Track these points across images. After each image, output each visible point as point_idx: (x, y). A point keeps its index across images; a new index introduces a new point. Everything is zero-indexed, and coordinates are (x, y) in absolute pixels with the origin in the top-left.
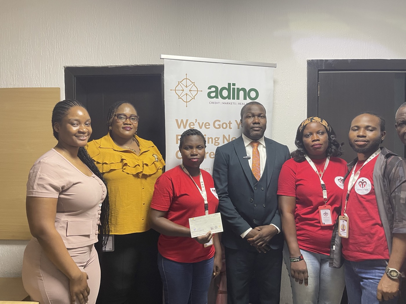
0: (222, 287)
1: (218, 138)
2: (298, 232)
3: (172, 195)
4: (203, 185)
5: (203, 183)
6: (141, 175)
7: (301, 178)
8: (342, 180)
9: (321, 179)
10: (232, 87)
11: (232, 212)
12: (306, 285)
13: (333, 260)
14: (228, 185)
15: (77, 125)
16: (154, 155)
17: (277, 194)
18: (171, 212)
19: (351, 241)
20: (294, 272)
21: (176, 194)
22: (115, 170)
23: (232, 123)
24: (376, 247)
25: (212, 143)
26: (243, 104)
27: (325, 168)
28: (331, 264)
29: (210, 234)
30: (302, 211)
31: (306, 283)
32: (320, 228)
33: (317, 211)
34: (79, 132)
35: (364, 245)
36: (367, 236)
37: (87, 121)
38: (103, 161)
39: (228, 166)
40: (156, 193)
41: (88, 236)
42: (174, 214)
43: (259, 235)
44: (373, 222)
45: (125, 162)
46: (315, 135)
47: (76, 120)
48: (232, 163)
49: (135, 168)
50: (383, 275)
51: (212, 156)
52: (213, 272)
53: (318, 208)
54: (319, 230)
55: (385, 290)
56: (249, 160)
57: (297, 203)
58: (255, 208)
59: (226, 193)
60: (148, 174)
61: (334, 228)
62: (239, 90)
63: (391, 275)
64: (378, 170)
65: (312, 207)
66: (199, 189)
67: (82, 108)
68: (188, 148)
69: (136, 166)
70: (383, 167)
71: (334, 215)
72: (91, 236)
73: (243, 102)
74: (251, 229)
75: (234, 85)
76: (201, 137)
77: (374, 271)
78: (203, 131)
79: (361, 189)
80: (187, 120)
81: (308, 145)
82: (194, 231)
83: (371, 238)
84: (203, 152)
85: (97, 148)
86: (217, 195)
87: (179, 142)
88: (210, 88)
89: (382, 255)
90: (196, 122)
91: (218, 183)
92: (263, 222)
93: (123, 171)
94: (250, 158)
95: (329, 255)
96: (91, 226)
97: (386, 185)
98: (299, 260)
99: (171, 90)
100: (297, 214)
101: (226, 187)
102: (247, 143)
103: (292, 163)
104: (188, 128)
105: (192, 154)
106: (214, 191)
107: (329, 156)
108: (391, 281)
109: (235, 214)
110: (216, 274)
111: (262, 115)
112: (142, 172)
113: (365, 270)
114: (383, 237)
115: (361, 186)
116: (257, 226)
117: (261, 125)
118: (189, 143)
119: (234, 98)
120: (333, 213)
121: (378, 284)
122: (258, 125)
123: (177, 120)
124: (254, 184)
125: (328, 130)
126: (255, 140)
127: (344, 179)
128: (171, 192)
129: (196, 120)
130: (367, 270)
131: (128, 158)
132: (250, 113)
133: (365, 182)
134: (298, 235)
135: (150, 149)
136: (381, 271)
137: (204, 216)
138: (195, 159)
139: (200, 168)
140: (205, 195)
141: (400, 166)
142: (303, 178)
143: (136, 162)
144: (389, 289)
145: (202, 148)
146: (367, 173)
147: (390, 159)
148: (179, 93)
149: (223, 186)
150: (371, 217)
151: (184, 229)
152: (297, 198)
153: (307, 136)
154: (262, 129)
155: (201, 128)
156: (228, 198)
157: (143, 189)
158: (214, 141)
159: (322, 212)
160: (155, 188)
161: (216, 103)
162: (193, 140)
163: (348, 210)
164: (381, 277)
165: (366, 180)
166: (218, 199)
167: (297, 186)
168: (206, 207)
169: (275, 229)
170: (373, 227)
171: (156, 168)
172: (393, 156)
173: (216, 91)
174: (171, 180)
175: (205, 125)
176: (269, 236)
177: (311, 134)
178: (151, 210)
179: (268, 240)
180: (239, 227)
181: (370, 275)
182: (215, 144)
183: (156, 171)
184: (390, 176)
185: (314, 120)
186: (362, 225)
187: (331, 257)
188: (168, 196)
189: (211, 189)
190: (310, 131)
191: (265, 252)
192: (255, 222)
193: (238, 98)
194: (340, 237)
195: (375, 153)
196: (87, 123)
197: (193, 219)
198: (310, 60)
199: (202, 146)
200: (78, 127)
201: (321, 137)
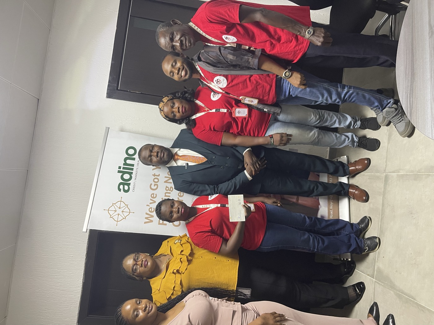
0: (294, 199)
1: (167, 187)
2: (251, 135)
3: (209, 234)
4: (205, 206)
5: (204, 205)
6: (189, 258)
7: (209, 126)
9: (210, 111)
10: (121, 170)
11: (230, 184)
12: (292, 136)
13: (275, 112)
14: (208, 185)
15: (138, 312)
16: (175, 243)
17: (220, 145)
18: (224, 236)
19: (261, 97)
20: (281, 143)
21: (209, 230)
22: (181, 280)
23: (155, 174)
24: (267, 82)
25: (170, 193)
26: (138, 162)
27: (203, 105)
28: (278, 114)
29: (244, 206)
30: (235, 129)
31: (291, 135)
32: (249, 118)
33: (236, 118)
34: (145, 311)
35: (265, 90)
36: (258, 87)
37: (136, 302)
38: (172, 290)
39: (192, 183)
40: (206, 247)
41: (234, 312)
42: (226, 234)
43: (251, 165)
44: (248, 80)
45: (175, 271)
47: (134, 312)
48: (190, 179)
49: (183, 262)
50: (287, 81)
51: (182, 194)
52: (277, 206)
53: (234, 118)
54: (251, 119)
55: (299, 83)
56: (189, 165)
57: (228, 132)
58: (229, 166)
59: (214, 187)
60: (190, 251)
61: (250, 108)
62: (125, 164)
63: (288, 76)
64: (209, 69)
65: (232, 122)
66: (208, 210)
67: (124, 305)
68: (172, 215)
69: (181, 261)
70: (207, 65)
71: (241, 106)
72: (234, 310)
73: (136, 162)
74: (245, 171)
75: (120, 168)
76: (164, 203)
77: (284, 87)
78: (158, 200)
79: (222, 83)
80: (147, 214)
81: (182, 116)
82: (240, 218)
83: (260, 84)
84: (177, 203)
85: (160, 293)
86: (215, 195)
87: (165, 222)
88: (120, 190)
89: (273, 79)
90: (149, 206)
91: (205, 193)
92: (242, 161)
93: (183, 273)
94: (187, 164)
95: (271, 115)
96: (226, 308)
97: (221, 66)
98: (272, 139)
99: (117, 225)
100: (237, 133)
101: (209, 187)
102: (174, 164)
103: (195, 131)
104: (154, 214)
105: (177, 212)
106: (211, 197)
107: (193, 100)
108: (292, 77)
109: (232, 181)
110: (279, 204)
111: (151, 149)
112: (187, 257)
113: (283, 92)
114: (259, 76)
115: (220, 83)
116: (244, 166)
117: (159, 151)
118: (168, 213)
119: (132, 169)
120: (239, 107)
121: (294, 86)
122: (159, 153)
123: (145, 223)
124: (209, 164)
125: (172, 98)
126: (172, 157)
127: (214, 92)
128: (207, 234)
129: (147, 205)
130: (283, 91)
131: (174, 267)
132: (148, 158)
133: (217, 80)
134: (254, 136)
135: (169, 246)
136: (285, 82)
137: (229, 208)
138: (182, 210)
139: (190, 207)
140: (213, 205)
141: (209, 53)
143: (178, 260)
144: (298, 80)
145: (173, 203)
146: (211, 77)
147: (202, 59)
148: (120, 218)
149: (208, 189)
150: (244, 81)
151: (238, 227)
152: (225, 131)
153: (175, 116)
154: (163, 151)
155: (155, 202)
156: (219, 186)
157: (202, 257)
158: (168, 191)
159: (237, 115)
160: (202, 248)
161: (134, 186)
162: (165, 209)
163: (238, 95)
164: (289, 82)
165: (216, 79)
166: (218, 194)
167: (214, 130)
168: (223, 206)
169: (247, 152)
170: (251, 81)
171: (186, 243)
172: (200, 56)
173: (124, 184)
174: (197, 233)
175: (153, 198)
176: (253, 157)
177: (173, 112)
178: (219, 253)
179: (256, 159)
180: (243, 181)
181: (287, 90)
182: (172, 191)
183: (189, 244)
184: (215, 62)
185: (161, 108)
186: (250, 88)
187: (273, 113)
188: (210, 237)
189: (210, 199)
190: (170, 113)
191: (266, 162)
192: (240, 167)
193: (133, 165)
194: (258, 104)
195: (195, 66)
196: (138, 302)
197: (231, 218)
198: (107, 96)
199: (171, 203)
200: (140, 311)
201: (177, 105)
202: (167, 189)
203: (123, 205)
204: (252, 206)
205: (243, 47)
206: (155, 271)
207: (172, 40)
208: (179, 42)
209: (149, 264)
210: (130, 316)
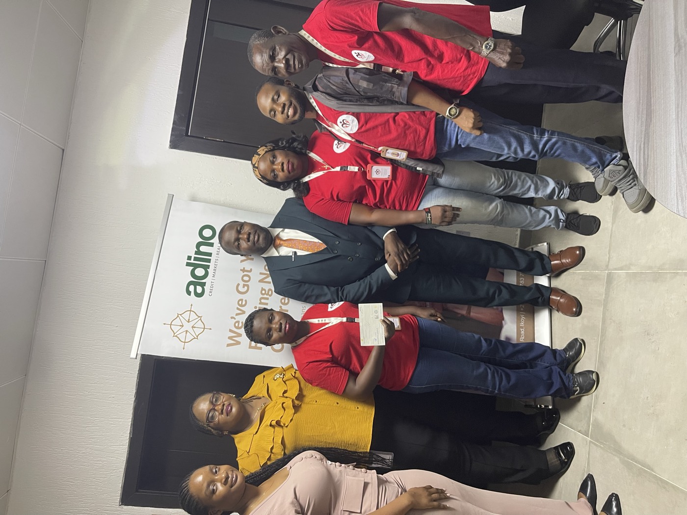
0: (463, 311)
1: (263, 289)
2: (397, 208)
3: (329, 363)
4: (322, 320)
5: (320, 319)
6: (297, 402)
8: (339, 144)
9: (333, 170)
10: (192, 261)
11: (363, 285)
12: (461, 210)
13: (435, 173)
14: (327, 286)
15: (215, 485)
16: (275, 378)
17: (347, 224)
18: (351, 368)
19: (412, 149)
20: (443, 222)
21: (328, 358)
22: (283, 437)
23: (244, 268)
24: (421, 124)
25: (267, 299)
27: (321, 161)
28: (439, 175)
29: (384, 321)
30: (370, 199)
31: (458, 209)
32: (393, 182)
33: (373, 182)
34: (225, 483)
35: (417, 136)
36: (407, 132)
37: (211, 470)
38: (268, 452)
39: (302, 283)
40: (324, 384)
41: (366, 485)
43: (396, 256)
45: (274, 423)
46: (275, 167)
47: (208, 486)
48: (299, 277)
49: (286, 409)
50: (454, 123)
53: (370, 180)
54: (396, 183)
56: (298, 254)
57: (360, 202)
58: (360, 257)
59: (337, 290)
60: (297, 392)
61: (395, 165)
62: (198, 252)
63: (454, 115)
64: (331, 103)
65: (367, 187)
66: (327, 326)
68: (270, 334)
69: (283, 407)
70: (328, 97)
71: (380, 162)
72: (366, 481)
73: (216, 249)
74: (386, 265)
75: (189, 258)
77: (448, 131)
79: (351, 126)
80: (231, 331)
81: (287, 178)
83: (410, 127)
84: (278, 315)
85: (249, 456)
87: (259, 345)
88: (189, 293)
89: (431, 120)
90: (235, 319)
91: (323, 299)
92: (380, 248)
93: (287, 427)
94: (295, 253)
95: (428, 176)
96: (354, 478)
97: (349, 99)
98: (429, 214)
99: (184, 348)
100: (374, 205)
101: (329, 289)
102: (274, 253)
103: (309, 200)
105: (278, 330)
106: (332, 305)
107: (306, 152)
108: (461, 116)
109: (366, 281)
110: (440, 318)
112: (293, 401)
115: (347, 125)
116: (384, 256)
117: (252, 231)
118: (264, 332)
119: (209, 261)
120: (377, 163)
121: (464, 131)
122: (251, 235)
123: (228, 345)
124: (330, 253)
125: (272, 148)
126: (271, 241)
128: (325, 365)
129: (232, 318)
130: (447, 138)
131: (271, 416)
132: (234, 243)
133: (343, 120)
134: (401, 209)
135: (266, 382)
136: (449, 124)
137: (361, 325)
138: (286, 327)
139: (299, 321)
140: (335, 319)
141: (330, 79)
142: (330, 192)
143: (279, 406)
144: (470, 120)
145: (272, 315)
146: (334, 117)
147: (320, 88)
148: (189, 337)
149: (328, 292)
150: (385, 123)
151: (374, 354)
152: (355, 202)
153: (276, 176)
154: (258, 231)
155: (244, 312)
157: (316, 401)
158: (265, 296)
159: (374, 176)
160: (317, 386)
161: (212, 286)
162: (259, 325)
163: (375, 145)
164: (455, 124)
165: (340, 119)
166: (343, 302)
167: (338, 199)
168: (351, 321)
169: (390, 236)
170: (397, 123)
171: (292, 379)
172: (317, 83)
174: (310, 362)
175: (242, 306)
176: (398, 244)
177: (273, 171)
178: (345, 394)
179: (403, 246)
180: (382, 281)
181: (453, 136)
182: (270, 296)
183: (296, 380)
184: (340, 92)
185: (255, 164)
186: (394, 134)
187: (430, 174)
188: (330, 370)
189: (330, 310)
190: (270, 172)
191: (419, 250)
192: (378, 259)
193: (210, 254)
194: (407, 159)
196: (214, 471)
197: (362, 340)
198: (170, 145)
199: (269, 315)
200: (219, 485)
201: (280, 159)
202: (263, 292)
203: (193, 316)
204: (396, 322)
205: (384, 68)
206: (243, 422)
207: (273, 58)
208: (284, 62)
209: (234, 410)
210: (203, 493)
